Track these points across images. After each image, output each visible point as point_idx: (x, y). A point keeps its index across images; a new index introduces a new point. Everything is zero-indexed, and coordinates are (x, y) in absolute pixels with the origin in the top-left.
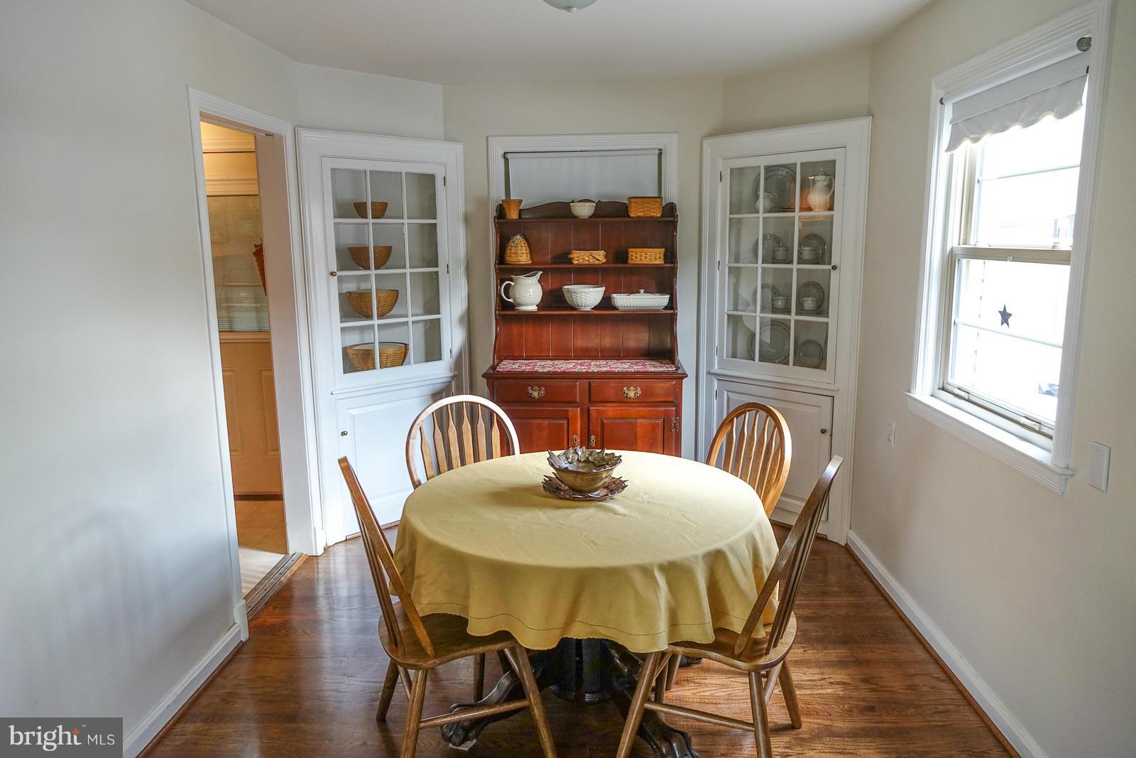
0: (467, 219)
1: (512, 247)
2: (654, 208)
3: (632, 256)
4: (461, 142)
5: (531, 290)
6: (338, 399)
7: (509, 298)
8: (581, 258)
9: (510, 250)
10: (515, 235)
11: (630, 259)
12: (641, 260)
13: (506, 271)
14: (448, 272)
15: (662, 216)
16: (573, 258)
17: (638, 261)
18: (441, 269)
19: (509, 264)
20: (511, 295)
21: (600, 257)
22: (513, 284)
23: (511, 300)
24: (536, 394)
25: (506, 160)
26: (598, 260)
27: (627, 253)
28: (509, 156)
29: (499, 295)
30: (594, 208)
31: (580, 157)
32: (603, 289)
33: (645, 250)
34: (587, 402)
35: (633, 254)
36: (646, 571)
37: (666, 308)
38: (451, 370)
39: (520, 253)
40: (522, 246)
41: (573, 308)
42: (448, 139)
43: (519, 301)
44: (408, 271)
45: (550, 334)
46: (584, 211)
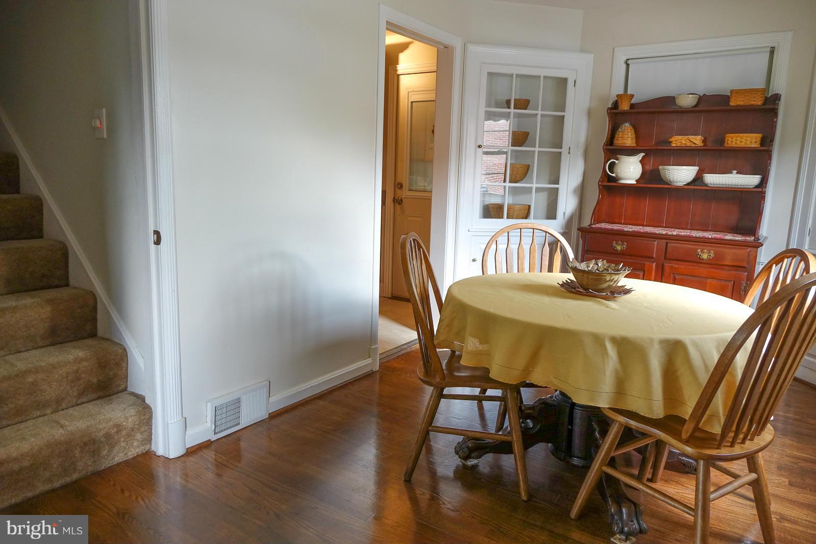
0: (590, 113)
1: (620, 132)
2: (755, 97)
3: (728, 140)
4: (592, 53)
5: (632, 167)
6: (473, 236)
7: (613, 173)
8: (678, 141)
9: (618, 135)
10: (624, 123)
11: (726, 144)
12: (736, 144)
13: (613, 150)
14: (569, 153)
15: (764, 104)
16: (671, 142)
17: (734, 145)
18: (564, 150)
19: (617, 146)
20: (615, 170)
21: (697, 140)
22: (617, 162)
23: (614, 175)
24: (619, 248)
25: (628, 65)
26: (695, 144)
27: (724, 138)
28: (629, 62)
29: (604, 170)
30: (697, 100)
31: (693, 58)
32: (697, 168)
33: (741, 135)
34: (663, 259)
35: (730, 139)
36: (598, 339)
37: (757, 187)
38: (563, 228)
39: (627, 137)
40: (628, 132)
41: (666, 183)
42: (583, 50)
43: (620, 175)
44: (537, 149)
45: (647, 205)
46: (687, 101)
